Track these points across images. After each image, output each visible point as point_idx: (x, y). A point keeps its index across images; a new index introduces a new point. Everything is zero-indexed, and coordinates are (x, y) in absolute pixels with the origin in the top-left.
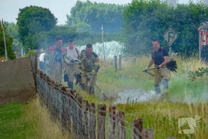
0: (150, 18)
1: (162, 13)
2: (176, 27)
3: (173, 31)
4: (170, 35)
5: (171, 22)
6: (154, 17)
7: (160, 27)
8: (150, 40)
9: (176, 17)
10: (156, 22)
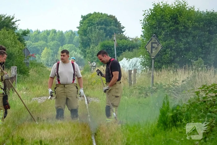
0: (174, 27)
1: (188, 20)
2: (204, 38)
3: (156, 40)
4: (153, 46)
5: (198, 31)
6: (179, 25)
7: (185, 37)
8: (174, 51)
9: (204, 26)
10: (181, 31)
